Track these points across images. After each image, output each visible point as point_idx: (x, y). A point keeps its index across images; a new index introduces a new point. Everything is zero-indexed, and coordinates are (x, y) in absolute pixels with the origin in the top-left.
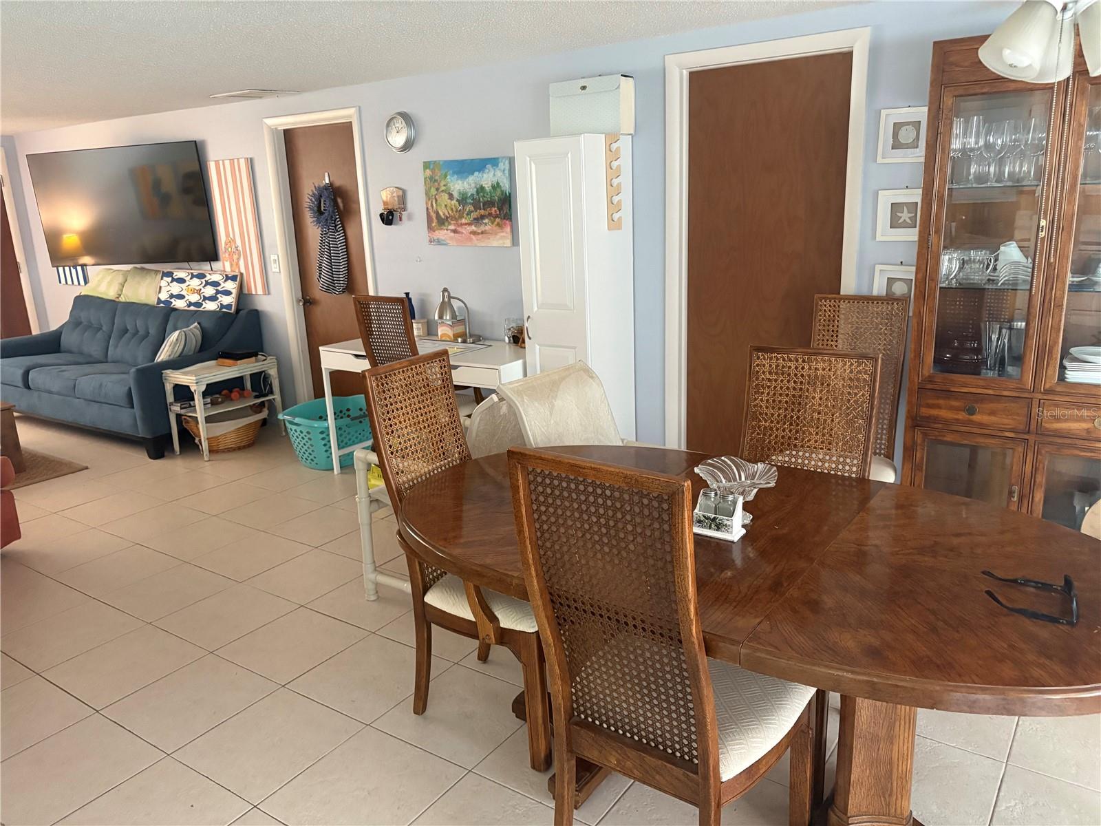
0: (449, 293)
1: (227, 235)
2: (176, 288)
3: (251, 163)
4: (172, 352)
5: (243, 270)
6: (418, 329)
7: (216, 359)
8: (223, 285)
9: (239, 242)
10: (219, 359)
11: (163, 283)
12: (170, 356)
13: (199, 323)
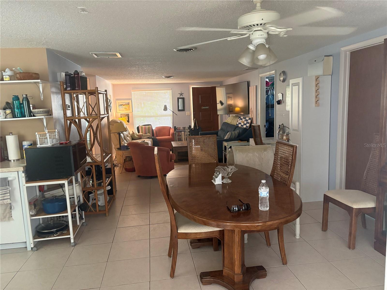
0: (283, 125)
1: (251, 107)
2: (240, 121)
3: (256, 86)
4: (227, 137)
5: (253, 117)
6: (280, 136)
7: (238, 141)
8: (248, 121)
9: (253, 109)
10: (239, 141)
11: (238, 120)
12: (227, 138)
13: (239, 131)
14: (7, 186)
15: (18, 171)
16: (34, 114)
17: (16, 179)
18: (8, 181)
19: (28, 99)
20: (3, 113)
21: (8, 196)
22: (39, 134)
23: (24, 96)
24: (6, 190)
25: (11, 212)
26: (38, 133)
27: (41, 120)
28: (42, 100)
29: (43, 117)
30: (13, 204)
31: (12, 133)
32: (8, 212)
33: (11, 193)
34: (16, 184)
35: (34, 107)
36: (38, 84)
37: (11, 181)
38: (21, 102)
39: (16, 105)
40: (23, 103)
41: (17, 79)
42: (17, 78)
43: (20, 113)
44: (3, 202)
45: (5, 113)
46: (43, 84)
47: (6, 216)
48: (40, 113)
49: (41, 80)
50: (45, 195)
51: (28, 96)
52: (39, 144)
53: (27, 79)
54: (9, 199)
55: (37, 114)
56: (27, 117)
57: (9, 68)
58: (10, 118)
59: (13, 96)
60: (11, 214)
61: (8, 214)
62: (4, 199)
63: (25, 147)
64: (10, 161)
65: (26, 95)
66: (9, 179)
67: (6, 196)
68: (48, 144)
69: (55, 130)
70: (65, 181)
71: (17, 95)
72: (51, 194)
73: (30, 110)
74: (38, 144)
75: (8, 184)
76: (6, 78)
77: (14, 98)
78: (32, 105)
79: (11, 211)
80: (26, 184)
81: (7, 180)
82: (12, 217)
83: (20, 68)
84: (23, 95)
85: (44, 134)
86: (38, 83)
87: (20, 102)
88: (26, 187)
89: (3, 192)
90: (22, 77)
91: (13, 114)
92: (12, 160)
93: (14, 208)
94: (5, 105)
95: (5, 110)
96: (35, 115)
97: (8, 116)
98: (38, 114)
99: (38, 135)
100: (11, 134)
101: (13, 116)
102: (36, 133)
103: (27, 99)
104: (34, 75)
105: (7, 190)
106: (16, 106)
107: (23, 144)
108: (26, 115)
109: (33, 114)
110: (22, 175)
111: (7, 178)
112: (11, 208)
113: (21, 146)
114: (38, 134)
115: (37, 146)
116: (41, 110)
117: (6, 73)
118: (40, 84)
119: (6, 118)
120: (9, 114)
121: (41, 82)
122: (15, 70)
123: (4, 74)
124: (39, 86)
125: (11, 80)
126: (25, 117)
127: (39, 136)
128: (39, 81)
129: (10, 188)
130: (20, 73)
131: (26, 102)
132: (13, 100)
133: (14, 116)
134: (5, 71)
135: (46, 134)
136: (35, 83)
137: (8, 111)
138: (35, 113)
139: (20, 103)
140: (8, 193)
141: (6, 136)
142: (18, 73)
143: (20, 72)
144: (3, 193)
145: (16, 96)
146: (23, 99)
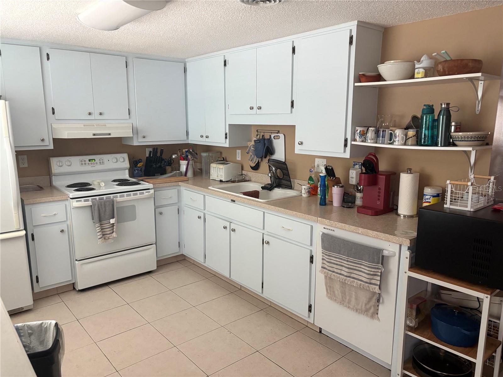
14: (379, 264)
15: (401, 245)
16: (455, 141)
17: (396, 257)
18: (383, 256)
19: (450, 111)
20: (402, 135)
21: (378, 280)
22: (453, 184)
23: (443, 106)
24: (376, 270)
25: (378, 306)
26: (451, 182)
27: (467, 153)
28: (477, 113)
29: (470, 149)
30: (384, 295)
31: (410, 169)
32: (373, 304)
33: (383, 277)
34: (393, 265)
35: (457, 127)
36: (475, 82)
37: (388, 257)
38: (436, 118)
39: (426, 122)
40: (438, 120)
41: (437, 74)
42: (438, 71)
43: (430, 137)
44: (369, 286)
45: (406, 135)
46: (487, 82)
47: (370, 308)
48: (466, 139)
49: (483, 74)
50: (442, 295)
51: (450, 107)
52: (448, 202)
53: (456, 73)
54: (378, 287)
55: (460, 141)
56: (440, 146)
57: (427, 55)
58: (412, 145)
59: (425, 105)
60: (378, 310)
61: (372, 308)
62: (371, 283)
63: (427, 197)
64: (399, 215)
65: (448, 104)
66: (386, 253)
67: (374, 279)
68: (467, 207)
69: (489, 177)
70: (486, 295)
71: (431, 104)
72: (452, 296)
73: (448, 134)
74: (446, 203)
75: (380, 261)
76: (418, 73)
77: (425, 109)
78: (456, 123)
79: (378, 304)
80: (409, 270)
81: (382, 254)
82: (377, 314)
83: (446, 52)
84: (441, 105)
85: (464, 185)
86: (477, 79)
87: (434, 116)
88: (408, 276)
89: (371, 271)
90: (447, 70)
91: (417, 138)
92: (402, 216)
93: (383, 302)
94: (410, 122)
95: (406, 131)
96: (457, 143)
97: (410, 142)
98: (463, 141)
99: (450, 186)
100: (409, 172)
101: (417, 141)
102: (448, 182)
103: (447, 112)
104: (470, 64)
105: (378, 270)
106: (425, 124)
107: (424, 191)
108: (438, 142)
109: (452, 140)
110: (406, 254)
111: (381, 250)
112: (378, 301)
113: (420, 195)
114: (450, 184)
115: (445, 206)
116: (468, 133)
117: (420, 64)
118: (480, 82)
119: (405, 144)
120: (412, 137)
121: (482, 78)
122: (438, 57)
123: (417, 66)
124: (476, 86)
125: (426, 76)
126: (436, 145)
127: (452, 188)
128: (479, 74)
129: (383, 269)
130: (446, 61)
131: (445, 117)
132: (423, 114)
133: (418, 143)
134: (419, 61)
135: (467, 186)
136: (471, 79)
137: (411, 133)
138: (457, 139)
139: (434, 119)
140: (378, 275)
141: (401, 173)
142: (440, 63)
143: (444, 60)
144: (372, 273)
145: (430, 106)
146: (440, 111)
